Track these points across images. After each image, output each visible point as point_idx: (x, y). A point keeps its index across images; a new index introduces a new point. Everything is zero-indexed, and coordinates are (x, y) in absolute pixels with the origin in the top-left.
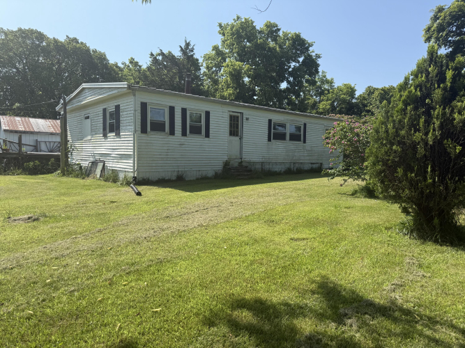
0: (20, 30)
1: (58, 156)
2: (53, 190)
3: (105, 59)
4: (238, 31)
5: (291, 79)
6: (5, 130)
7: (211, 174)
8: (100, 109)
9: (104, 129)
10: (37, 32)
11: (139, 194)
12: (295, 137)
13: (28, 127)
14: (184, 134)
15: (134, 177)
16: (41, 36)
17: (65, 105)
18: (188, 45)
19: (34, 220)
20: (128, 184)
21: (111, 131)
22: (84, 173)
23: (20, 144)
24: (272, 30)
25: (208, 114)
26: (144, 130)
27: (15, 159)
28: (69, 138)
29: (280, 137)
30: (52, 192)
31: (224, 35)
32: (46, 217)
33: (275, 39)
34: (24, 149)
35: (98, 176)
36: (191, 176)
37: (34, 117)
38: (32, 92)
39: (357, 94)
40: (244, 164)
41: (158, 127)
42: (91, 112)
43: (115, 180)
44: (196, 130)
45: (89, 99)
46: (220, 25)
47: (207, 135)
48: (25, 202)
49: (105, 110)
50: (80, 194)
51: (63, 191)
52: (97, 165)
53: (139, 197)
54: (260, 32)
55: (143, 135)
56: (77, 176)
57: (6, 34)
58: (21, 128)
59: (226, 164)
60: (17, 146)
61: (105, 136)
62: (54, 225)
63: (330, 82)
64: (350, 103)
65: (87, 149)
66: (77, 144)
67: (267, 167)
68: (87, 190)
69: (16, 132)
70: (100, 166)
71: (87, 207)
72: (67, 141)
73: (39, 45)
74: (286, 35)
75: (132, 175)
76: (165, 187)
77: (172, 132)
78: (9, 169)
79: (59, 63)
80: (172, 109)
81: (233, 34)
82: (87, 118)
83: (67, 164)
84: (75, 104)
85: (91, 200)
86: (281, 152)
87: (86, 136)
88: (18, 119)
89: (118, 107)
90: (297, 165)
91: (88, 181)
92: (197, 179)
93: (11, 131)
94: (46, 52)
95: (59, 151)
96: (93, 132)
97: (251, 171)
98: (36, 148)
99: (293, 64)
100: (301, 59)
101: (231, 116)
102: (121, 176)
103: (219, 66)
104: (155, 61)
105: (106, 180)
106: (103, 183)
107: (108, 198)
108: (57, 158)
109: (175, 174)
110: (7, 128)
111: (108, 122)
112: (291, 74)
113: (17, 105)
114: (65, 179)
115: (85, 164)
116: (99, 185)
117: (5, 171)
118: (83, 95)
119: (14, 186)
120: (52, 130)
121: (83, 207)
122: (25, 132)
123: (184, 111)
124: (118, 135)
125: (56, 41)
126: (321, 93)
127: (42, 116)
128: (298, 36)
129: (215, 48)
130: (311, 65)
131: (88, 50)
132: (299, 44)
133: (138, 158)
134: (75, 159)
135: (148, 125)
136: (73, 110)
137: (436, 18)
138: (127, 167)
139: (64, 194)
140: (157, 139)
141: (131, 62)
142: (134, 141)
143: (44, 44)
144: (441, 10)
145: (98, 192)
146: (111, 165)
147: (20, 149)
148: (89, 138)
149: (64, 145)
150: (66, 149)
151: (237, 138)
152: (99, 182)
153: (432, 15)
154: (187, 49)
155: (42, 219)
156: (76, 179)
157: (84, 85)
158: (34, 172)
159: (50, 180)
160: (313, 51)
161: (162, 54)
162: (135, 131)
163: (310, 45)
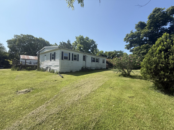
0: (27, 35)
1: (37, 65)
2: (35, 76)
3: (49, 43)
4: (80, 38)
5: (91, 49)
6: (21, 59)
7: (79, 70)
8: (49, 53)
9: (51, 59)
10: (32, 36)
11: (63, 77)
12: (97, 61)
13: (28, 58)
14: (72, 60)
15: (59, 72)
16: (33, 37)
17: (39, 52)
18: (69, 40)
19: (28, 92)
20: (58, 73)
21: (53, 59)
22: (44, 70)
23: (26, 62)
24: (87, 39)
25: (78, 55)
26: (62, 59)
27: (24, 66)
28: (40, 61)
29: (94, 61)
30: (35, 77)
31: (77, 39)
32: (33, 89)
33: (88, 41)
34: (27, 64)
35: (48, 71)
36: (74, 71)
37: (30, 55)
38: (30, 50)
39: (104, 53)
40: (86, 68)
41: (66, 58)
42: (46, 54)
43: (54, 72)
44: (75, 59)
45: (46, 51)
46: (76, 37)
47: (78, 60)
48: (25, 82)
49: (51, 54)
50: (44, 78)
51: (38, 76)
52: (48, 68)
53: (63, 78)
54: (85, 39)
55: (62, 60)
56: (42, 71)
57: (23, 35)
58: (26, 58)
59: (82, 68)
60: (25, 63)
61: (51, 60)
62: (36, 94)
63: (98, 50)
64: (102, 55)
65: (45, 64)
66: (42, 63)
67: (91, 68)
68: (46, 76)
69: (25, 59)
70: (49, 69)
71: (48, 83)
72: (39, 62)
73: (32, 39)
74: (90, 40)
75: (59, 71)
76: (69, 74)
77: (69, 60)
78: (22, 69)
79: (37, 43)
80: (70, 54)
81: (79, 39)
82: (46, 56)
83: (39, 68)
84: (42, 52)
85: (48, 80)
86: (94, 65)
87: (45, 60)
88: (25, 56)
89: (55, 53)
90: (97, 68)
91: (46, 73)
92: (75, 72)
93: (23, 59)
94: (34, 40)
95: (37, 64)
96: (47, 59)
97: (88, 69)
98: (30, 63)
99: (92, 46)
100: (93, 45)
101: (83, 56)
102: (55, 71)
103: (76, 45)
104: (61, 44)
105: (51, 72)
106: (50, 73)
107: (54, 79)
108: (36, 66)
109: (70, 70)
110: (22, 58)
111: (52, 57)
112: (91, 48)
113: (26, 53)
114: (38, 72)
115: (44, 68)
116: (49, 74)
117: (21, 70)
118: (45, 50)
119: (23, 75)
120: (35, 59)
121: (46, 83)
122: (27, 59)
123: (72, 54)
124: (55, 60)
125: (37, 38)
126: (97, 52)
127: (32, 55)
128: (93, 40)
129: (75, 42)
130: (95, 46)
131: (45, 41)
132: (93, 42)
133: (61, 66)
134: (41, 66)
135: (63, 57)
136: (41, 54)
137: (127, 36)
138: (57, 69)
139: (39, 78)
140: (66, 61)
141: (55, 44)
142: (60, 62)
143: (34, 38)
144: (128, 35)
145: (49, 77)
146: (52, 68)
147: (25, 64)
148: (46, 61)
149: (38, 63)
150: (39, 64)
151: (85, 61)
152: (49, 73)
153: (126, 36)
154: (69, 42)
155: (31, 91)
156: (42, 72)
157: (45, 47)
158: (29, 70)
159: (34, 72)
160: (96, 43)
161: (63, 42)
162: (60, 59)
163: (95, 42)
